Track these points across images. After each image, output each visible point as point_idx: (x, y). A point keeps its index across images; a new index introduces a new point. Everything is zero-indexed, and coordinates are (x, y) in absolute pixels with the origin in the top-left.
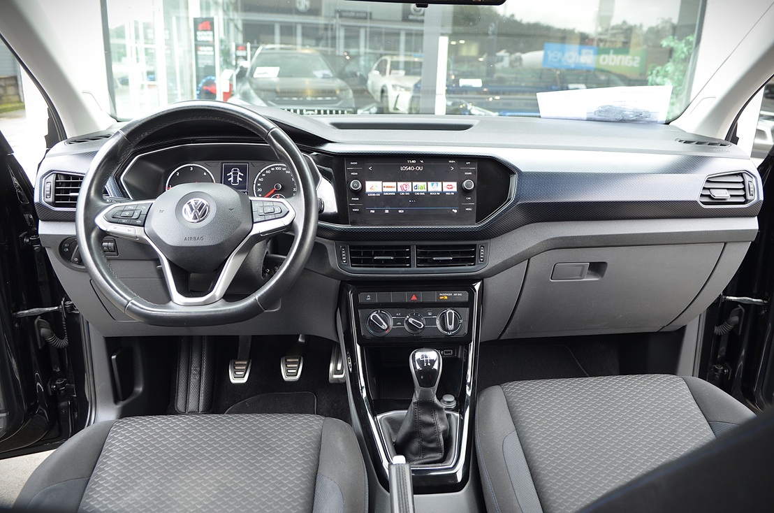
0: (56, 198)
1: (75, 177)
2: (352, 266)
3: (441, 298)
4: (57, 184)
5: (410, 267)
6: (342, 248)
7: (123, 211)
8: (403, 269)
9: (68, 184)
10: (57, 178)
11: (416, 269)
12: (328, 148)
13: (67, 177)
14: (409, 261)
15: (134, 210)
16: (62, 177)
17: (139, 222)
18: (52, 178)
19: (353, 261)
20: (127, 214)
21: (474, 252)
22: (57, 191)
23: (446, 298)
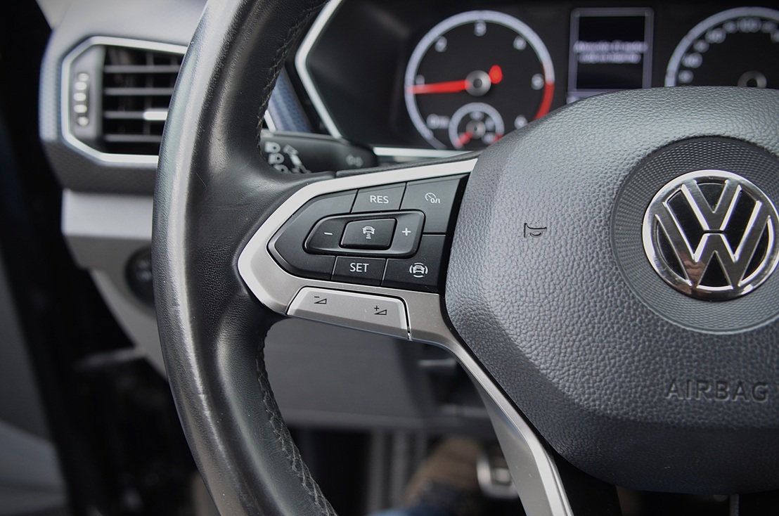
0: (108, 126)
1: (162, 58)
4: (108, 80)
7: (349, 217)
9: (141, 80)
10: (107, 61)
13: (139, 56)
15: (394, 215)
16: (124, 57)
17: (418, 269)
18: (93, 61)
20: (368, 230)
22: (109, 103)
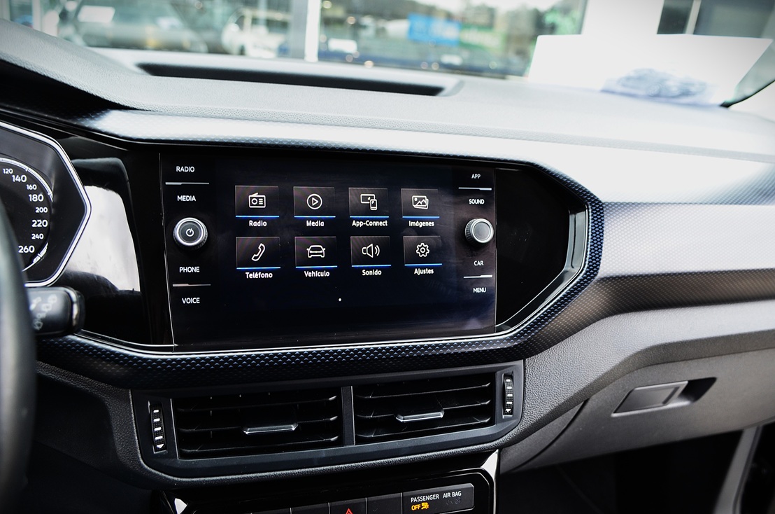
2: (183, 455)
3: (415, 507)
5: (339, 443)
6: (153, 408)
8: (323, 452)
11: (353, 447)
12: (110, 123)
14: (337, 428)
19: (184, 440)
21: (490, 393)
23: (425, 506)
